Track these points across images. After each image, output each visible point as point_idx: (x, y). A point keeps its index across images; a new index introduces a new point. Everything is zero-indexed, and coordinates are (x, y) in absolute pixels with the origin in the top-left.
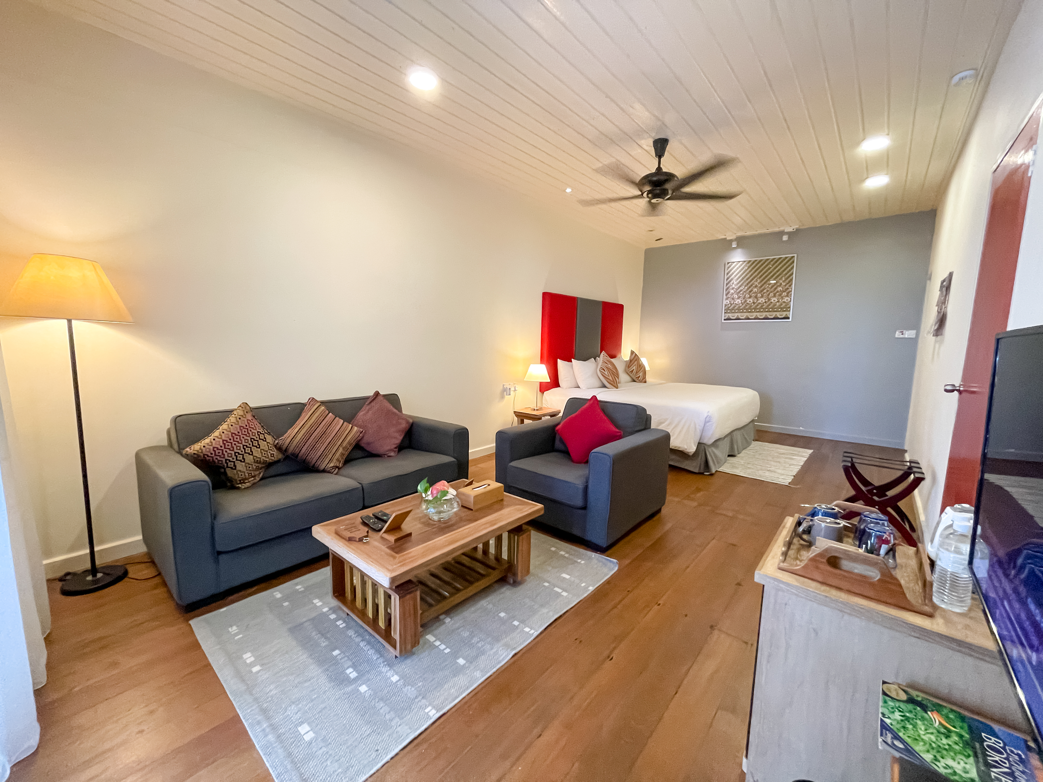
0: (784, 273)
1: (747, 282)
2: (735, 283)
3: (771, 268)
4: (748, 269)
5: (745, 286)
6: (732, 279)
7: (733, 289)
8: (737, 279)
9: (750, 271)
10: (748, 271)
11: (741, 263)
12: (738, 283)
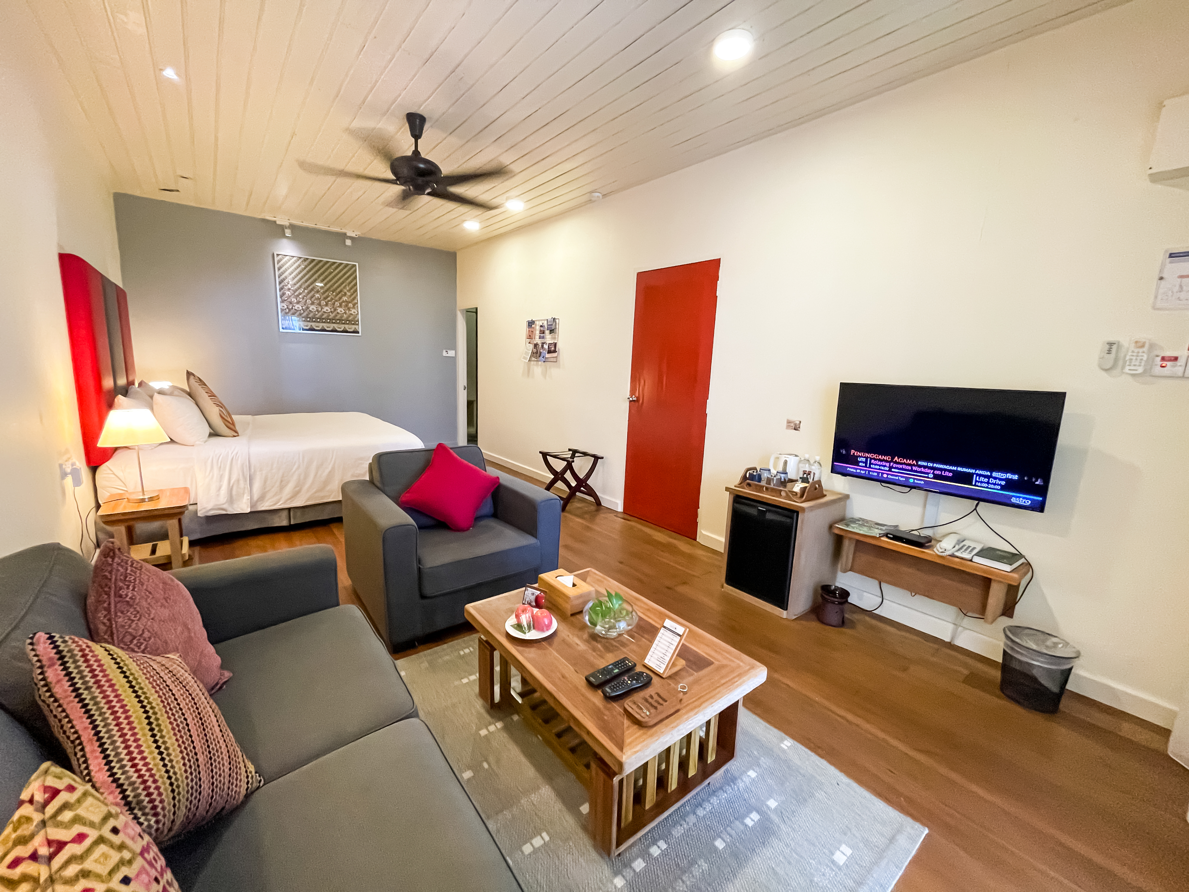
0: (348, 282)
1: (307, 284)
2: (290, 282)
3: (333, 272)
4: (305, 268)
5: (305, 289)
6: (286, 278)
7: (289, 289)
8: (294, 279)
9: (308, 272)
10: (305, 271)
11: (295, 258)
12: (295, 284)
